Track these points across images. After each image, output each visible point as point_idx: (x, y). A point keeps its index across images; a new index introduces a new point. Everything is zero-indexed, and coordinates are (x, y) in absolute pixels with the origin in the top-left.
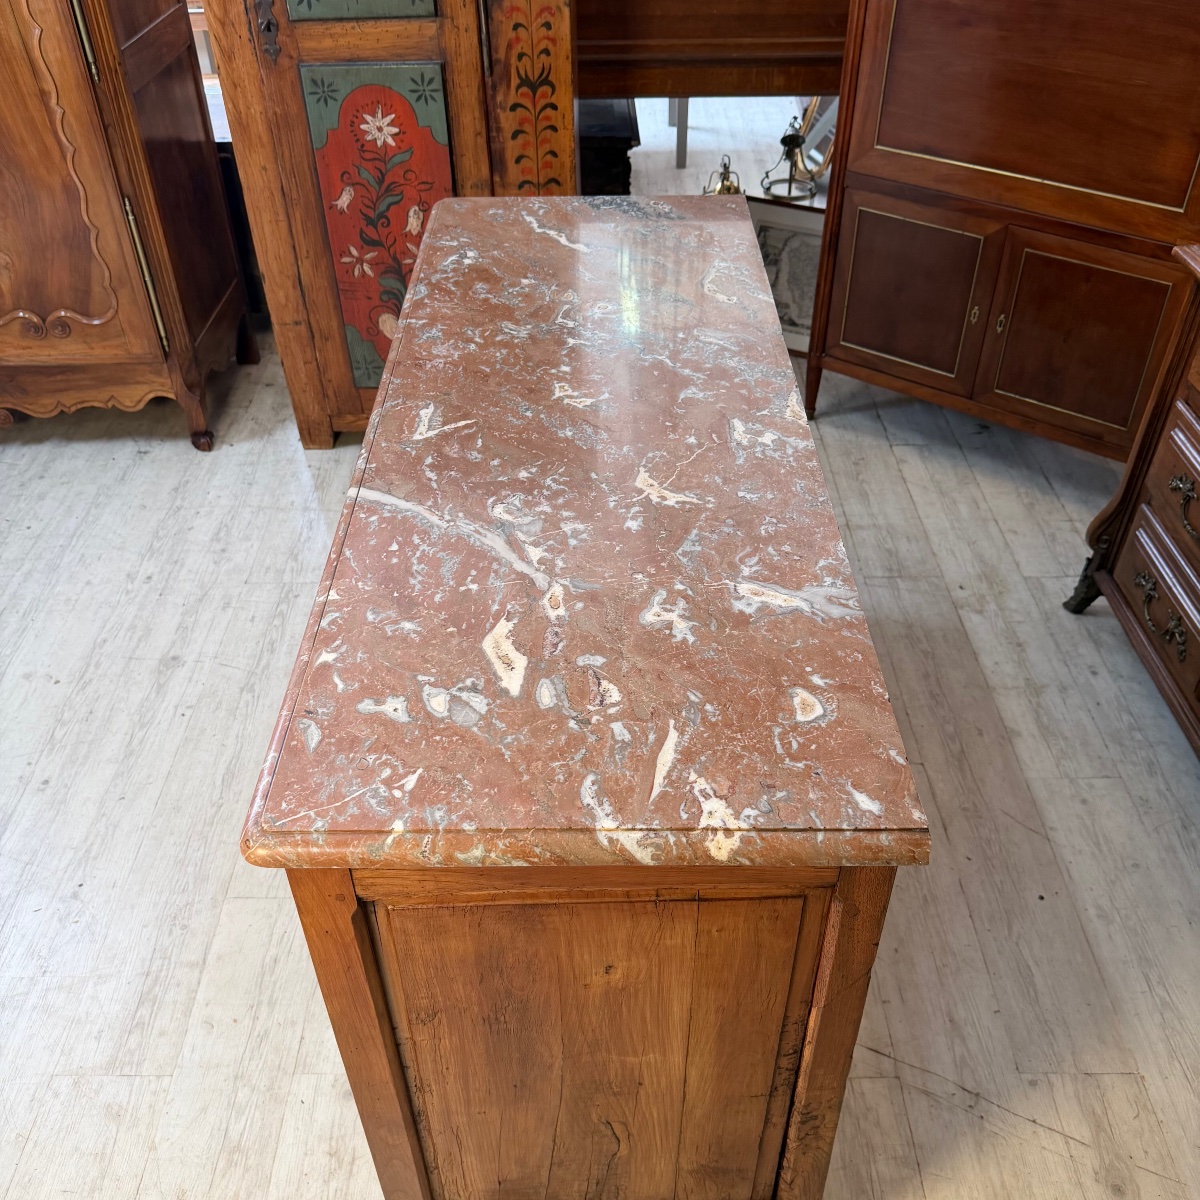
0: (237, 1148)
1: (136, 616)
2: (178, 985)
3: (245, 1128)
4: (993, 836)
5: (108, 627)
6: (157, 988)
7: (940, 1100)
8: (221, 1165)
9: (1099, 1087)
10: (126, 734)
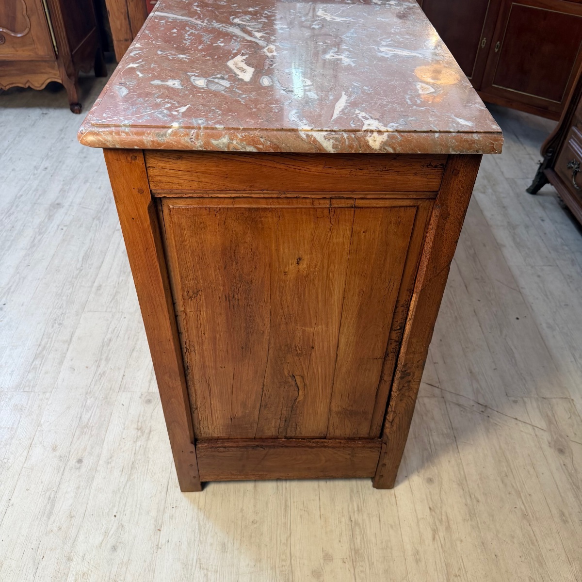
0: (86, 426)
1: (38, 185)
2: (56, 351)
3: (90, 417)
4: (492, 291)
5: (23, 189)
6: (44, 352)
7: (467, 408)
8: (77, 434)
9: (550, 404)
10: (31, 237)
